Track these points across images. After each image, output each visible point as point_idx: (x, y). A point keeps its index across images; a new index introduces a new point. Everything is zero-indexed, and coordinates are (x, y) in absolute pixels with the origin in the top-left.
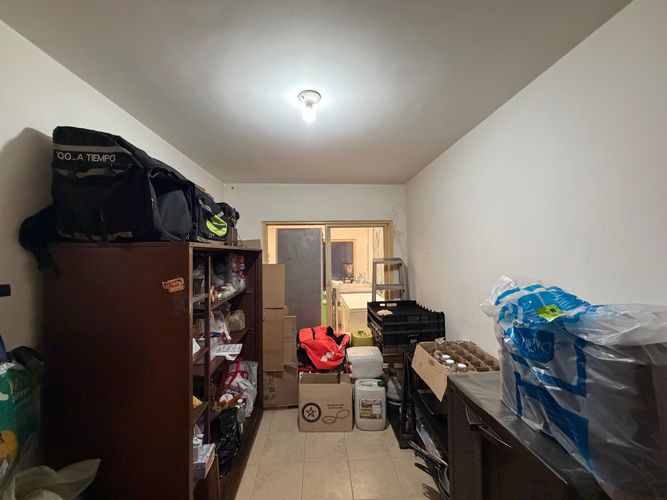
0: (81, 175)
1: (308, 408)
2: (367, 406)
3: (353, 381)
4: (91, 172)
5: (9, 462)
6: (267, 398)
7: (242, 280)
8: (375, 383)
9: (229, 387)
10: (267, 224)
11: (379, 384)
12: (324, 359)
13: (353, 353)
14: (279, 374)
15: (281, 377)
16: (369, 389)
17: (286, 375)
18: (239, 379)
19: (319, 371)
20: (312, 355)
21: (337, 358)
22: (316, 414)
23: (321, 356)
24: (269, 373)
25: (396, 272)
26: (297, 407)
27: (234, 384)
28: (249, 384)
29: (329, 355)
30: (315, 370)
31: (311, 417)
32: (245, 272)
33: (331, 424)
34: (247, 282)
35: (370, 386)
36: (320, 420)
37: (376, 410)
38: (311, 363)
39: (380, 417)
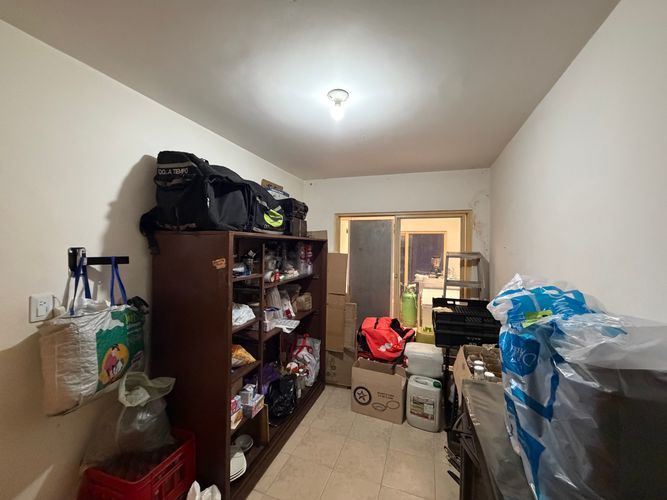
0: (169, 184)
1: (359, 391)
2: (418, 403)
3: (409, 375)
4: (175, 182)
5: (123, 363)
6: (329, 374)
7: (309, 267)
8: (431, 382)
9: (296, 357)
10: (340, 216)
11: (435, 385)
12: (383, 349)
13: (411, 349)
14: (339, 355)
15: (342, 358)
16: (424, 387)
17: (345, 356)
18: (304, 352)
19: (377, 359)
20: (370, 343)
21: (395, 350)
22: (367, 399)
23: (379, 345)
24: (331, 352)
25: (474, 269)
26: (350, 388)
27: (300, 355)
28: (312, 358)
29: (387, 346)
30: (373, 358)
31: (363, 400)
32: (313, 260)
33: (380, 411)
34: (313, 269)
35: (426, 384)
36: (370, 405)
37: (428, 410)
38: (369, 350)
39: (432, 418)
